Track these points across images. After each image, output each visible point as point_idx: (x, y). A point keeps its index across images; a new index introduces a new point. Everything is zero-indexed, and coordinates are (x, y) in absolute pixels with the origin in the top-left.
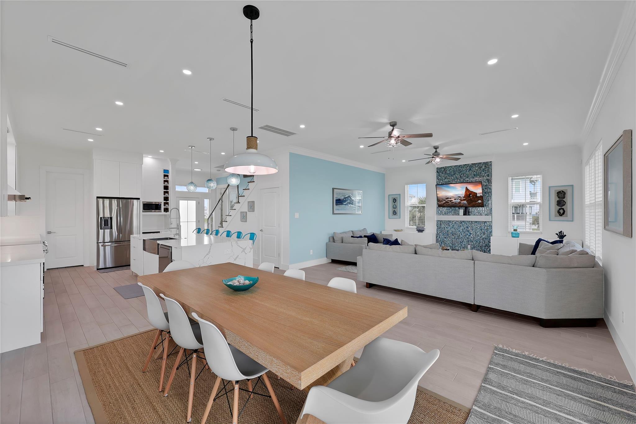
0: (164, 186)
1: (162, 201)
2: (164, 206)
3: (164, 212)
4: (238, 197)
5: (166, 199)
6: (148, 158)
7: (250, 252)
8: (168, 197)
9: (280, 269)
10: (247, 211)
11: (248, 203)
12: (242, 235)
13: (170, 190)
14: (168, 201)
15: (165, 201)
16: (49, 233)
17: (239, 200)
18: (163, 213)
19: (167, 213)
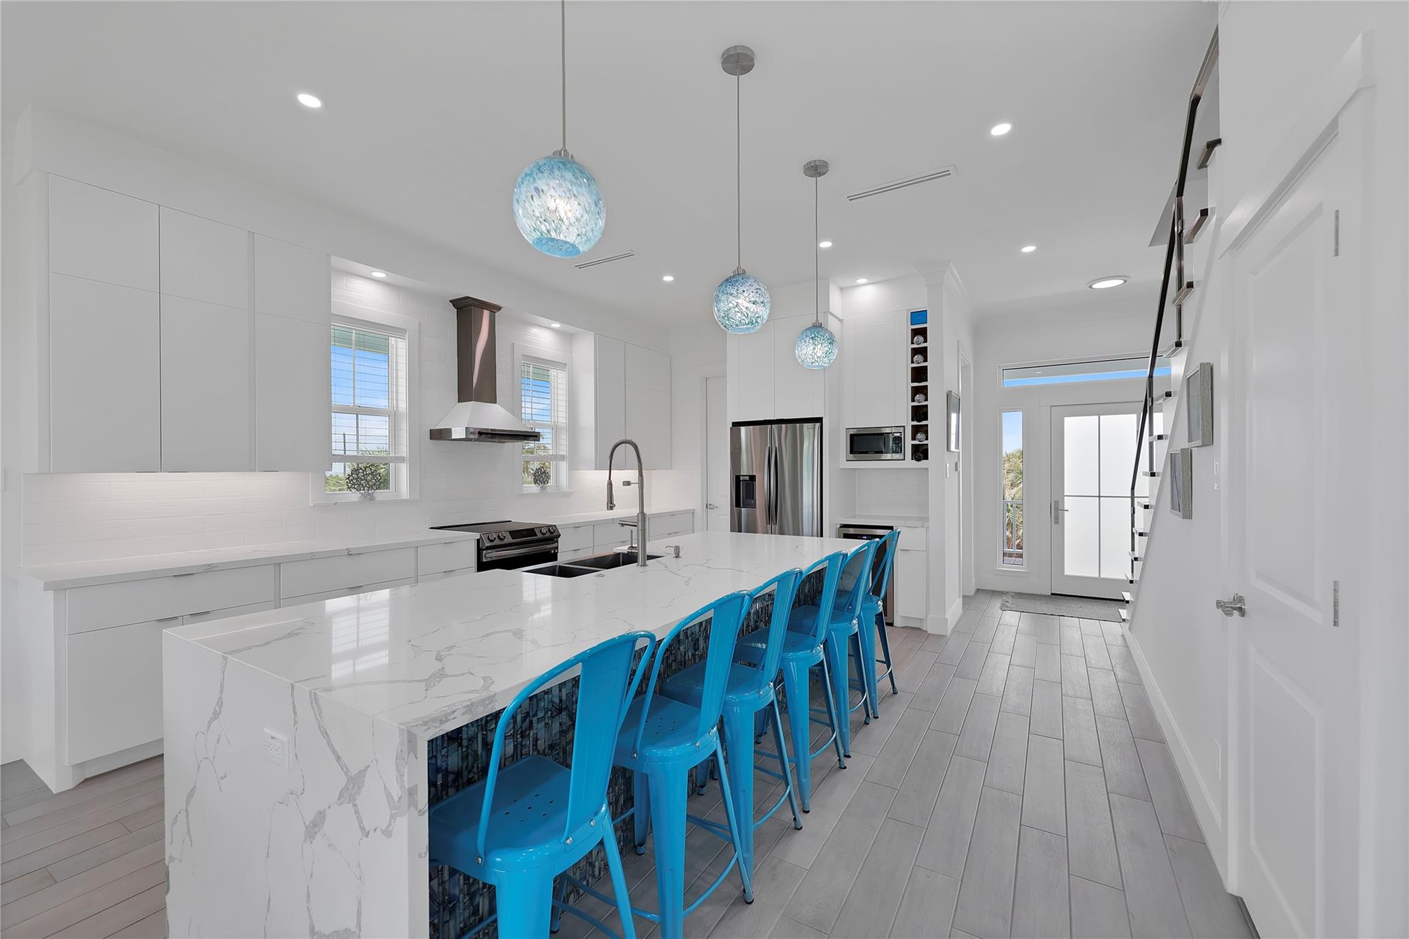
0: (913, 369)
1: (906, 420)
2: (914, 438)
3: (914, 459)
5: (920, 413)
7: (388, 833)
8: (927, 406)
13: (932, 384)
14: (927, 419)
15: (915, 423)
18: (910, 463)
19: (923, 463)
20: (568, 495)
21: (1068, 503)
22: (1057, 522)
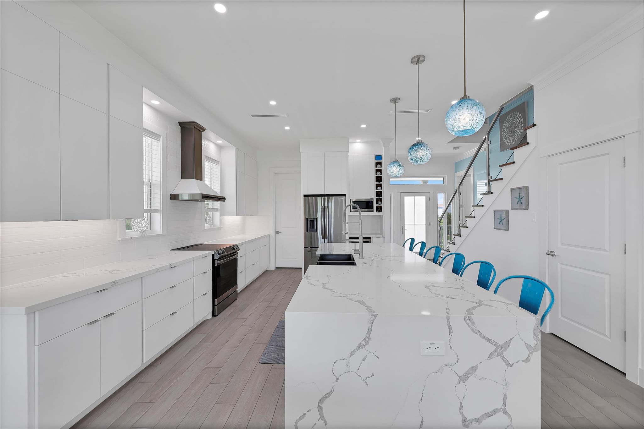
0: (376, 177)
1: (375, 198)
2: (377, 203)
3: (376, 211)
4: (489, 184)
5: (379, 194)
6: (357, 143)
7: (527, 360)
8: (381, 191)
9: (628, 377)
10: (508, 207)
11: (511, 192)
12: (495, 275)
13: (383, 183)
14: (381, 196)
15: (377, 198)
16: (278, 233)
17: (492, 187)
18: (375, 213)
19: (380, 213)
20: (219, 229)
21: (406, 227)
22: (402, 234)
